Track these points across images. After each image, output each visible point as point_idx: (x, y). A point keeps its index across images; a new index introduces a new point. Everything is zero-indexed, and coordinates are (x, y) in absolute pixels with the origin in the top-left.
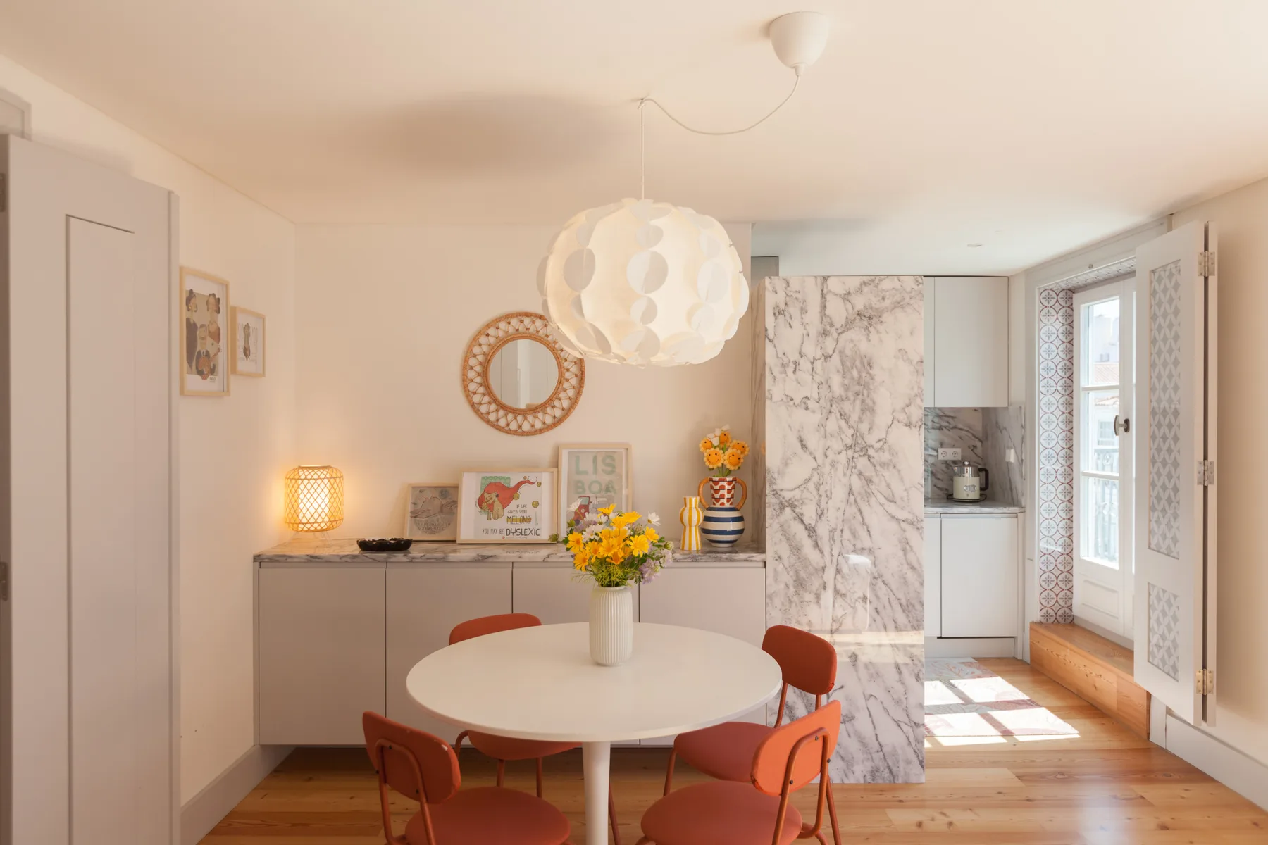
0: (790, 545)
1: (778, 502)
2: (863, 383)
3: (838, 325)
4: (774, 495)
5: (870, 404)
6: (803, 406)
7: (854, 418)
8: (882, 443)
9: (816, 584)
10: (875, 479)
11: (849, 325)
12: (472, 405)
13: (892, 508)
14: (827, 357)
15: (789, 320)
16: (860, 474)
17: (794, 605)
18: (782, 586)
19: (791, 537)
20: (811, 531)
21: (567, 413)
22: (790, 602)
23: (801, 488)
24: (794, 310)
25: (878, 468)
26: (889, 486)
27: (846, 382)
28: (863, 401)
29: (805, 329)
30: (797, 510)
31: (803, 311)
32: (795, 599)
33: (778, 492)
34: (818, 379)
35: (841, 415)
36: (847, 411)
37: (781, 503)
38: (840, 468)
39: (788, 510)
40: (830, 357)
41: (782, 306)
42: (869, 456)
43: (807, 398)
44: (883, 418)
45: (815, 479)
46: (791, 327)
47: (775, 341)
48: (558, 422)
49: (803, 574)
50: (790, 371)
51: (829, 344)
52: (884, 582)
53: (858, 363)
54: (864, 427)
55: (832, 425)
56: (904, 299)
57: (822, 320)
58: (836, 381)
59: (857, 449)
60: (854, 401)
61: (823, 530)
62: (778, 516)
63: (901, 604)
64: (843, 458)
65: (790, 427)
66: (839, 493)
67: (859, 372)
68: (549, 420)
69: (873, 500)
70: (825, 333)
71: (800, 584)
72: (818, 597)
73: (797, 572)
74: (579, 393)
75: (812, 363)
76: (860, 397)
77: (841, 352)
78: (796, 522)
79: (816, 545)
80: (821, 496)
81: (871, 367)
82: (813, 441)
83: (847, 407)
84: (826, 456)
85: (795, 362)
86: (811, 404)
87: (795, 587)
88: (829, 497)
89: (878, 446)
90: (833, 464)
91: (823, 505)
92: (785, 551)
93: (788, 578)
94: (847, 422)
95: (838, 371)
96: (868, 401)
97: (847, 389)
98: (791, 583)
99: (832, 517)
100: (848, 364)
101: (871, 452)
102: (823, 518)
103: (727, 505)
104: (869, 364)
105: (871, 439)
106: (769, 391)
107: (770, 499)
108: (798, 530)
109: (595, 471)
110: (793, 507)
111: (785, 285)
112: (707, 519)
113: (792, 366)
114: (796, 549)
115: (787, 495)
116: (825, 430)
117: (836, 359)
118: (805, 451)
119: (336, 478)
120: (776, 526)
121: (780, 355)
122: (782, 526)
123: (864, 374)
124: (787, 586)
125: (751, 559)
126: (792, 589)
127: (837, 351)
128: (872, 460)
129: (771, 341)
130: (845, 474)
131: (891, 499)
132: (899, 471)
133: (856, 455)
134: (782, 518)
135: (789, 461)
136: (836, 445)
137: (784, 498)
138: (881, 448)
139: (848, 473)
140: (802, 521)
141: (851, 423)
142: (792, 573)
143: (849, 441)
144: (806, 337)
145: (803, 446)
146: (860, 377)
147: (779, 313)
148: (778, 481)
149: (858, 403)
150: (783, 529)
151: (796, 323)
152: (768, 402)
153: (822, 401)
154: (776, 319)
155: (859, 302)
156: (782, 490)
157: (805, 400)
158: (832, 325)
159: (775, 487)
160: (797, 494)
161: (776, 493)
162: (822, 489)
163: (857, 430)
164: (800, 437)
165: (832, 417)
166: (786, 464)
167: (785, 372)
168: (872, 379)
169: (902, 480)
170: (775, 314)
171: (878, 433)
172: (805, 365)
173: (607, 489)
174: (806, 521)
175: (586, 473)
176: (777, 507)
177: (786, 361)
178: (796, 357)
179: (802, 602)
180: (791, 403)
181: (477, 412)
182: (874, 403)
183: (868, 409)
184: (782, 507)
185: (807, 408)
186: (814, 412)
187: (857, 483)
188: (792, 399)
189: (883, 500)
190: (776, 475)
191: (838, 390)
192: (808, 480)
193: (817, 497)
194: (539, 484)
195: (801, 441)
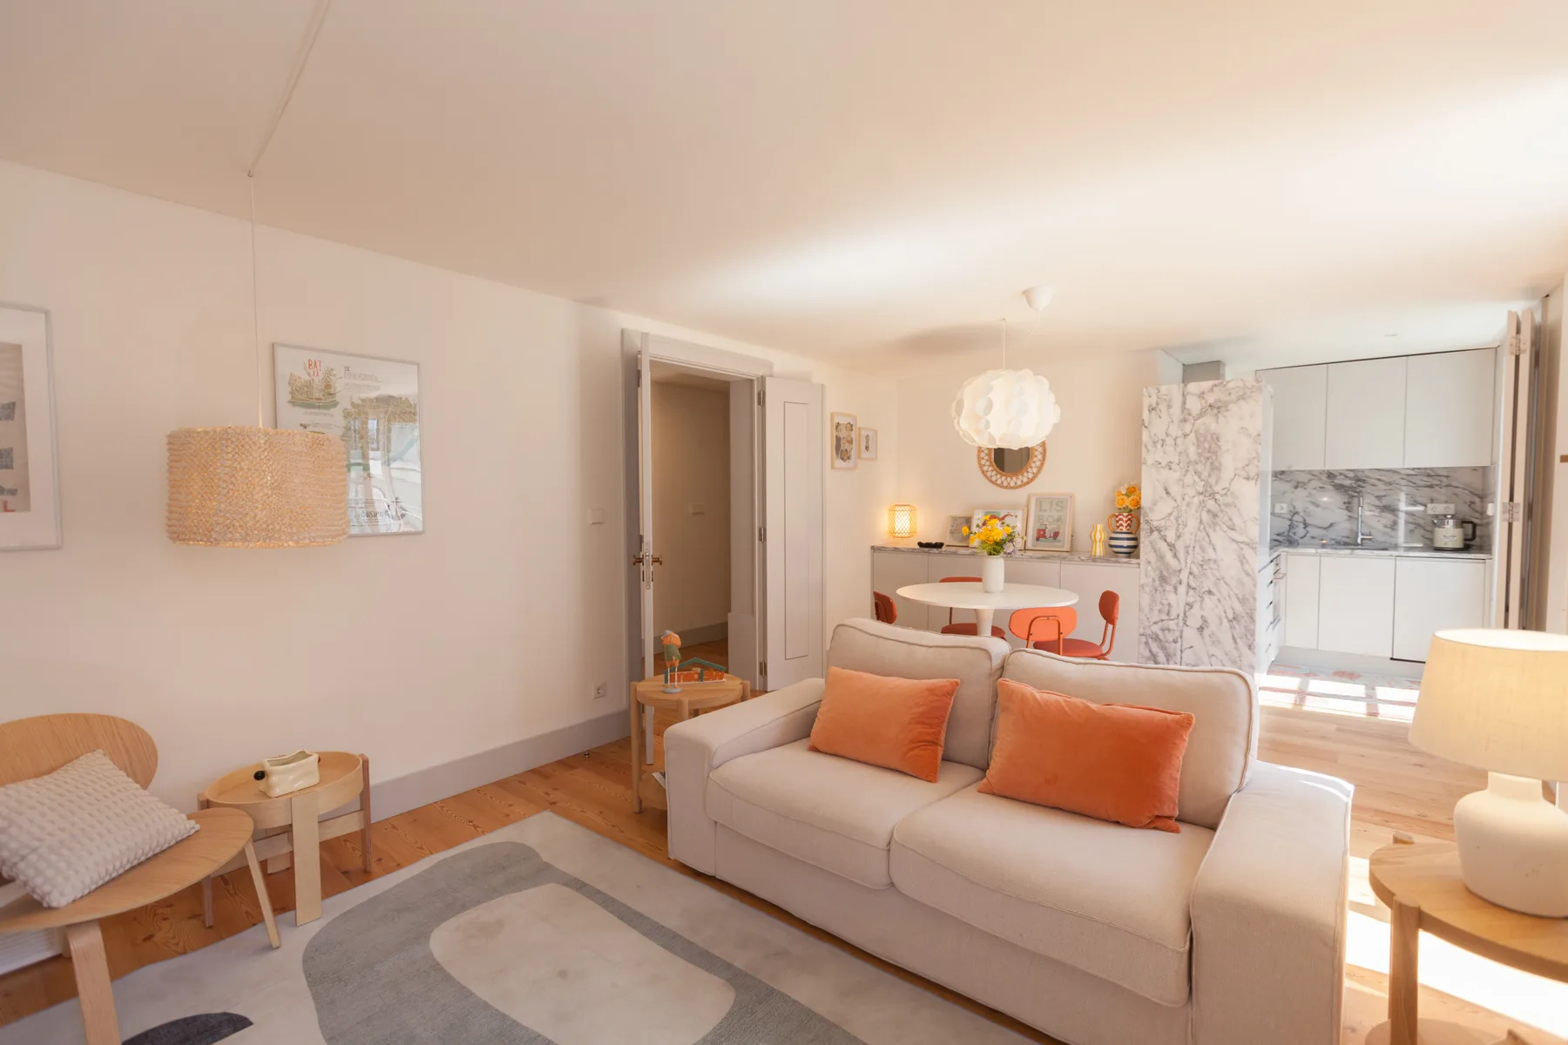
0: (1157, 555)
1: (1149, 527)
2: (1212, 451)
3: (1194, 414)
5: (1218, 465)
6: (1168, 467)
7: (1205, 474)
8: (1226, 491)
9: (1175, 580)
10: (1220, 515)
11: (1202, 414)
12: (983, 472)
13: (1235, 534)
14: (1186, 435)
15: (1158, 413)
16: (1209, 511)
17: (1159, 593)
18: (1150, 580)
19: (1158, 550)
20: (1172, 547)
21: (1035, 476)
22: (1156, 590)
23: (1166, 519)
24: (1163, 407)
25: (1223, 507)
26: (1231, 519)
27: (1200, 451)
28: (1212, 463)
29: (1171, 418)
30: (1162, 533)
31: (1169, 408)
32: (1160, 589)
33: (1150, 521)
34: (1179, 450)
35: (1195, 473)
36: (1200, 470)
37: (1151, 528)
38: (1194, 507)
39: (1156, 533)
40: (1188, 435)
41: (1154, 405)
42: (1216, 499)
43: (1171, 462)
44: (1227, 474)
45: (1175, 514)
46: (1160, 417)
47: (1150, 427)
48: (1030, 481)
49: (1165, 574)
50: (1159, 445)
51: (1188, 427)
52: (1227, 583)
53: (1209, 438)
54: (1212, 480)
55: (1189, 479)
56: (1245, 395)
57: (1182, 413)
58: (1192, 451)
59: (1207, 495)
60: (1206, 463)
61: (1180, 547)
62: (1149, 536)
63: (1237, 598)
64: (1196, 501)
65: (1158, 480)
66: (1193, 523)
67: (1210, 445)
68: (1025, 480)
69: (1218, 528)
70: (1185, 420)
71: (1163, 580)
72: (1176, 589)
73: (1161, 572)
74: (1042, 464)
75: (1175, 440)
76: (1210, 460)
77: (1196, 432)
78: (1161, 541)
79: (1175, 556)
80: (1179, 525)
81: (1219, 440)
82: (1174, 490)
83: (1200, 467)
84: (1184, 499)
85: (1163, 440)
86: (1174, 466)
87: (1159, 582)
88: (1185, 526)
89: (1223, 492)
90: (1188, 505)
91: (1181, 530)
92: (1152, 557)
93: (1155, 576)
94: (1200, 477)
95: (1194, 444)
96: (1216, 463)
97: (1200, 455)
98: (1157, 578)
99: (1187, 538)
100: (1202, 439)
101: (1217, 496)
102: (1181, 539)
103: (1125, 530)
104: (1217, 439)
105: (1218, 488)
106: (1144, 458)
107: (1143, 526)
108: (1162, 546)
109: (1051, 510)
110: (1159, 531)
111: (1156, 392)
112: (1112, 538)
113: (1161, 442)
114: (1161, 558)
115: (1155, 524)
116: (1183, 483)
117: (1192, 436)
118: (1168, 496)
119: (913, 510)
120: (1146, 542)
121: (1153, 435)
122: (1151, 543)
123: (1214, 446)
124: (1154, 580)
126: (1157, 582)
127: (1193, 431)
128: (1218, 502)
129: (1146, 427)
130: (1197, 511)
131: (1233, 528)
132: (1240, 509)
133: (1206, 498)
134: (1151, 538)
135: (1157, 502)
136: (1191, 492)
137: (1153, 525)
138: (1226, 494)
139: (1200, 510)
140: (1165, 540)
141: (1203, 478)
142: (1157, 573)
143: (1201, 490)
144: (1171, 424)
145: (1167, 493)
146: (1211, 447)
147: (1152, 409)
148: (1150, 514)
149: (1208, 464)
150: (1153, 545)
151: (1164, 415)
152: (1143, 466)
153: (1182, 464)
154: (1150, 414)
155: (1211, 398)
156: (1152, 520)
157: (1169, 464)
158: (1190, 414)
159: (1147, 518)
160: (1162, 523)
161: (1147, 522)
162: (1180, 520)
163: (1207, 482)
164: (1165, 487)
165: (1189, 474)
166: (1155, 504)
167: (1156, 446)
168: (1220, 448)
169: (1242, 514)
170: (1149, 411)
171: (1223, 485)
172: (1170, 441)
173: (1058, 521)
174: (1169, 540)
175: (1045, 511)
176: (1148, 531)
177: (1156, 439)
178: (1164, 436)
179: (1165, 592)
180: (1159, 466)
181: (985, 475)
182: (1220, 464)
183: (1216, 469)
184: (1152, 531)
185: (1171, 469)
186: (1175, 471)
187: (1206, 517)
188: (1160, 464)
189: (1226, 529)
190: (1148, 511)
191: (1193, 457)
192: (1170, 514)
193: (1177, 526)
194: (1016, 516)
195: (1166, 490)
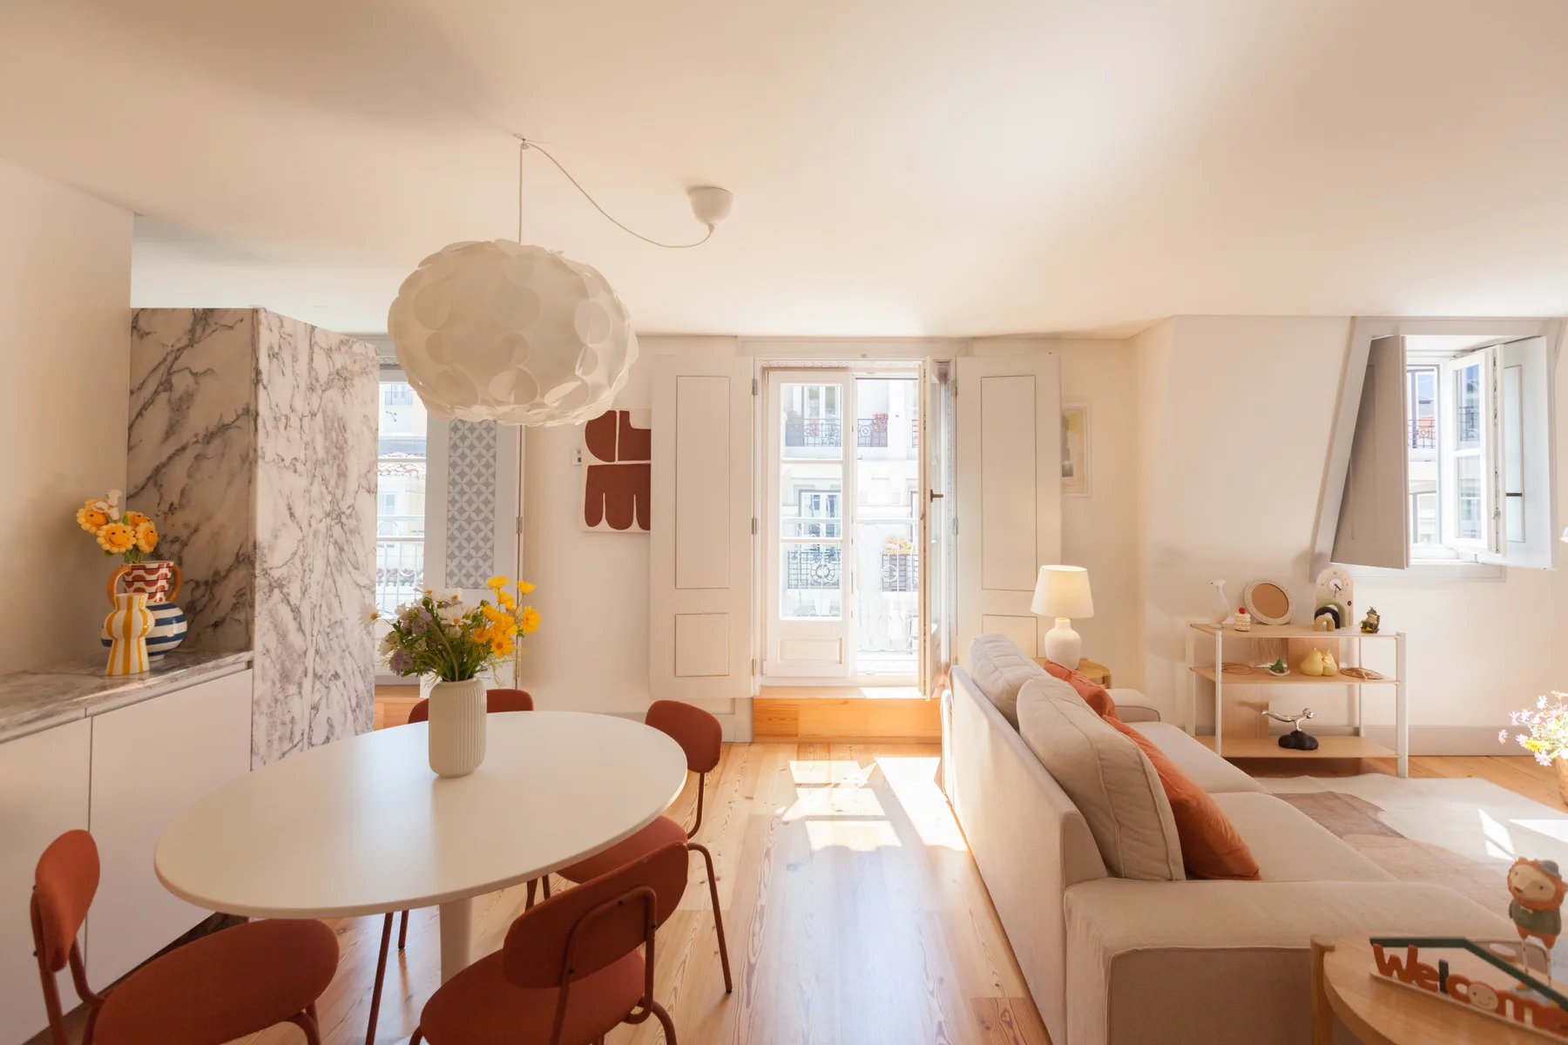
0: (278, 633)
1: (267, 583)
2: (339, 447)
3: (322, 382)
4: (264, 575)
5: (344, 469)
6: (292, 467)
7: (332, 482)
8: (351, 509)
9: (299, 670)
10: (346, 547)
11: (329, 385)
13: (356, 575)
14: (313, 415)
15: (282, 365)
16: (336, 543)
17: (279, 704)
18: (269, 684)
19: (278, 623)
20: (296, 611)
22: (276, 701)
23: (289, 564)
24: (286, 355)
25: (348, 534)
26: (355, 553)
27: (327, 444)
28: (339, 465)
29: (296, 380)
30: (285, 590)
31: (295, 359)
33: (269, 571)
34: (306, 438)
35: (323, 480)
36: (327, 475)
37: (270, 584)
38: (321, 537)
39: (276, 591)
40: (316, 415)
41: (276, 349)
42: (342, 524)
43: (295, 459)
44: (352, 485)
45: (300, 553)
46: (284, 375)
47: (269, 388)
49: (288, 664)
50: (281, 426)
51: (315, 400)
52: (349, 653)
53: (336, 425)
54: (339, 493)
55: (317, 488)
56: (367, 366)
57: (310, 373)
58: (320, 442)
59: (334, 516)
60: (333, 465)
61: (305, 610)
62: (267, 600)
63: (360, 672)
64: (322, 527)
65: (280, 492)
66: (319, 565)
67: (337, 436)
69: (344, 568)
70: (312, 389)
71: (285, 676)
72: (300, 685)
73: (283, 664)
75: (301, 420)
76: (337, 461)
77: (324, 412)
78: (284, 604)
79: (300, 629)
80: (305, 571)
81: (345, 430)
82: (300, 509)
83: (327, 470)
84: (310, 525)
85: (286, 417)
86: (300, 467)
87: (281, 681)
88: (311, 571)
89: (348, 512)
90: (315, 536)
91: (307, 581)
92: (272, 641)
93: (273, 674)
94: (327, 488)
95: (321, 432)
96: (343, 464)
97: (327, 452)
98: (277, 678)
99: (314, 590)
100: (329, 425)
101: (344, 519)
102: (307, 596)
104: (344, 427)
105: (344, 506)
106: (262, 448)
107: (261, 582)
108: (285, 613)
110: (281, 587)
111: (279, 324)
113: (283, 419)
114: (282, 636)
115: (276, 574)
116: (310, 496)
117: (319, 417)
118: (293, 521)
120: (265, 612)
121: (274, 406)
122: (269, 612)
123: (340, 437)
124: (274, 683)
125: (240, 660)
126: (278, 685)
127: (320, 410)
128: (344, 527)
129: (265, 389)
130: (324, 545)
131: (357, 566)
132: (362, 537)
133: (333, 523)
134: (270, 602)
135: (278, 533)
136: (319, 514)
137: (273, 578)
138: (351, 515)
139: (327, 543)
140: (288, 602)
141: (330, 489)
142: (278, 666)
143: (328, 508)
144: (296, 390)
145: (292, 515)
146: (337, 440)
147: (273, 355)
148: (268, 559)
149: (335, 467)
150: (272, 614)
151: (288, 372)
152: (260, 462)
153: (308, 464)
154: (270, 362)
155: (339, 360)
156: (271, 569)
157: (294, 462)
158: (317, 381)
159: (265, 566)
160: (284, 570)
161: (267, 574)
162: (307, 562)
163: (334, 496)
164: (289, 504)
165: (316, 484)
166: (276, 537)
167: (277, 427)
168: (346, 442)
169: (363, 545)
170: (269, 356)
171: (349, 500)
172: (294, 421)
174: (292, 603)
176: (266, 590)
177: (278, 414)
178: (286, 410)
179: (286, 697)
180: (282, 464)
182: (347, 468)
183: (342, 474)
184: (271, 589)
185: (295, 471)
186: (301, 475)
187: (333, 551)
188: (283, 460)
189: (351, 568)
190: (265, 552)
191: (321, 454)
192: (294, 554)
193: (302, 573)
195: (290, 509)
